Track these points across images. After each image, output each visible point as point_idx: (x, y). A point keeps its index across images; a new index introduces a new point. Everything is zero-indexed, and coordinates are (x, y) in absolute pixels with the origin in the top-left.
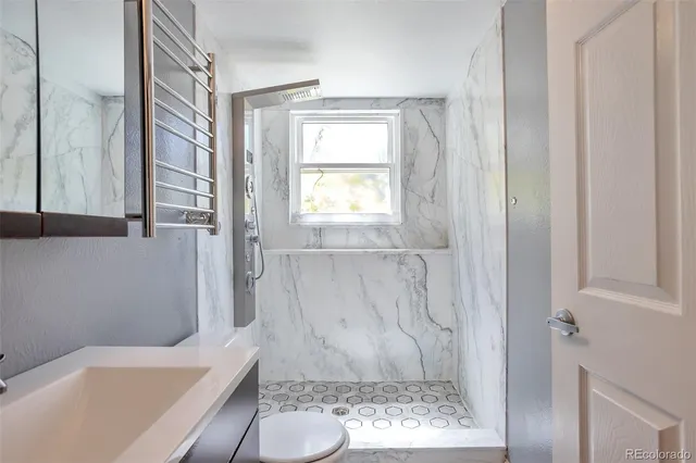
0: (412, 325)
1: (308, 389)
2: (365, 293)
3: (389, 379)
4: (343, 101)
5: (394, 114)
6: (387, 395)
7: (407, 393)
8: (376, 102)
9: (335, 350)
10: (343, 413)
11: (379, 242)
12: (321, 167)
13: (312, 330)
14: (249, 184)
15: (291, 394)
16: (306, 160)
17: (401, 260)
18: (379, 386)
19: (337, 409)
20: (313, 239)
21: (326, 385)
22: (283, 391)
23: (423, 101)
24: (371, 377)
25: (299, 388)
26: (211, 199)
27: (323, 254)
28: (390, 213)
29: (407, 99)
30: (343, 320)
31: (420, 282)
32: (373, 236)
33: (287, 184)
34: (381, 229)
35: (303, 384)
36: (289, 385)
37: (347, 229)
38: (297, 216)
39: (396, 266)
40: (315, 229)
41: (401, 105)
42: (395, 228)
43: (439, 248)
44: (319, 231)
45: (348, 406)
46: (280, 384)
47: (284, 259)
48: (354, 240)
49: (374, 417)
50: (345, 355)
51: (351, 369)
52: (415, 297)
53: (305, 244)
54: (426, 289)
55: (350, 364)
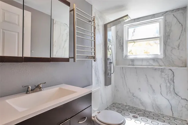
0: (167, 95)
1: (127, 107)
2: (148, 81)
3: (157, 112)
4: (141, 19)
5: (161, 19)
6: (154, 117)
7: (163, 119)
8: (153, 16)
9: (137, 98)
10: (136, 118)
11: (154, 64)
12: (134, 41)
13: (129, 91)
14: (109, 48)
15: (122, 108)
16: (130, 39)
17: (162, 71)
18: (152, 113)
19: (134, 116)
20: (131, 63)
21: (133, 108)
22: (119, 106)
23: (174, 11)
24: (150, 109)
25: (124, 107)
26: (94, 52)
27: (133, 67)
28: (159, 54)
29: (167, 12)
30: (140, 89)
31: (171, 79)
32: (151, 62)
33: (123, 47)
34: (155, 59)
35: (126, 106)
36: (122, 105)
37: (142, 60)
38: (126, 56)
39: (160, 72)
40: (131, 60)
41: (164, 15)
42: (161, 59)
43: (181, 67)
44: (133, 60)
45: (138, 116)
46: (119, 104)
47: (121, 69)
48: (145, 63)
49: (146, 122)
50: (140, 100)
51: (142, 105)
52: (168, 84)
53: (128, 64)
54: (174, 82)
55: (142, 103)
